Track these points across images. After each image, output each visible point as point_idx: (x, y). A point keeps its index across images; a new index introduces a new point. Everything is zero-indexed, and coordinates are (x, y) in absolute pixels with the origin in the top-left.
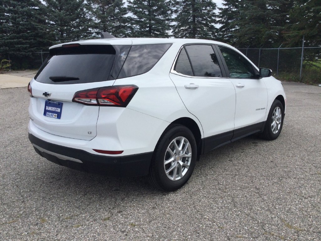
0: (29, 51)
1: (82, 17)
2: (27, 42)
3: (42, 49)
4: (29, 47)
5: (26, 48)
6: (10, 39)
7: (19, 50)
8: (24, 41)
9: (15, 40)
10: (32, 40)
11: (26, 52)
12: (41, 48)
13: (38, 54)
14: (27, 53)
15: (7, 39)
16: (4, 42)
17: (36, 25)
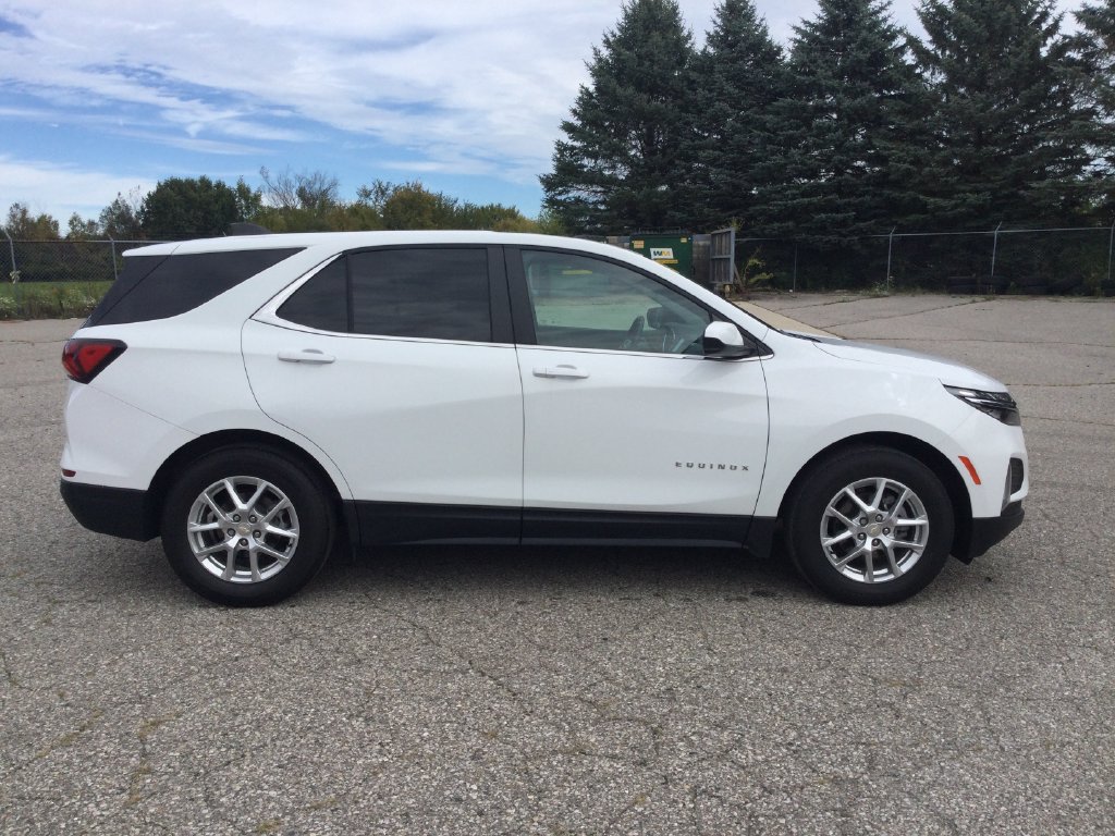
0: (852, 233)
1: (1058, 108)
2: (849, 204)
3: (896, 223)
4: (857, 219)
5: (843, 224)
6: (803, 195)
7: (823, 228)
8: (839, 201)
9: (814, 200)
10: (868, 198)
11: (841, 235)
12: (894, 220)
13: (882, 241)
14: (845, 236)
15: (794, 197)
16: (785, 205)
17: (885, 148)
